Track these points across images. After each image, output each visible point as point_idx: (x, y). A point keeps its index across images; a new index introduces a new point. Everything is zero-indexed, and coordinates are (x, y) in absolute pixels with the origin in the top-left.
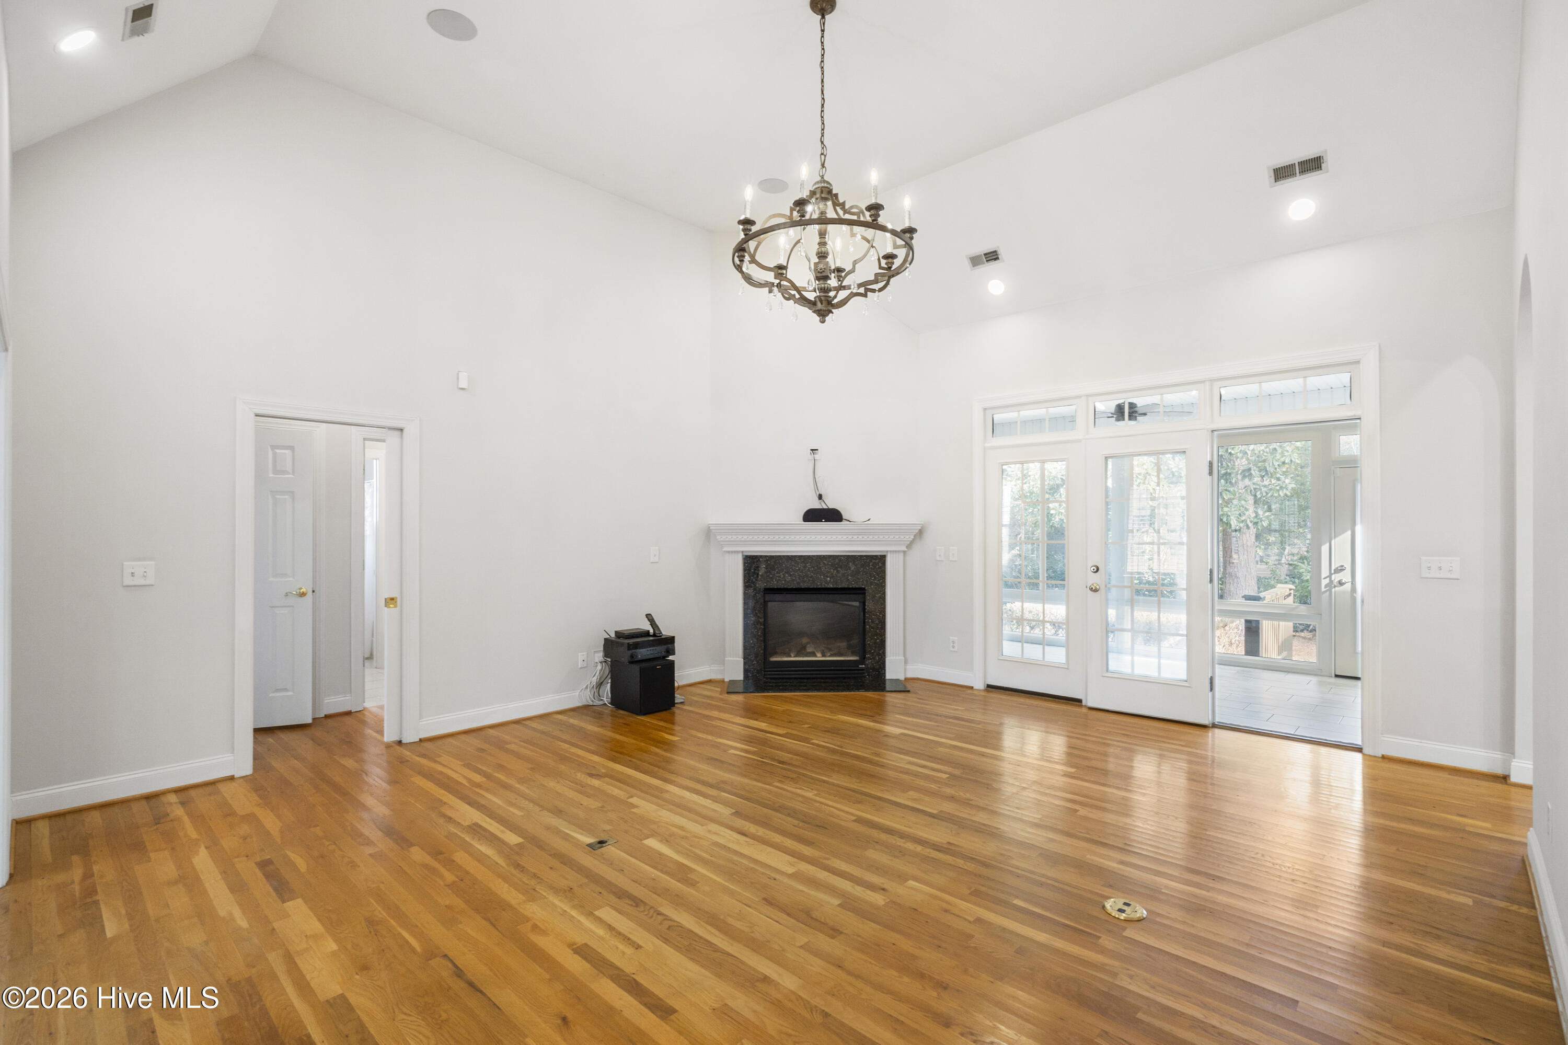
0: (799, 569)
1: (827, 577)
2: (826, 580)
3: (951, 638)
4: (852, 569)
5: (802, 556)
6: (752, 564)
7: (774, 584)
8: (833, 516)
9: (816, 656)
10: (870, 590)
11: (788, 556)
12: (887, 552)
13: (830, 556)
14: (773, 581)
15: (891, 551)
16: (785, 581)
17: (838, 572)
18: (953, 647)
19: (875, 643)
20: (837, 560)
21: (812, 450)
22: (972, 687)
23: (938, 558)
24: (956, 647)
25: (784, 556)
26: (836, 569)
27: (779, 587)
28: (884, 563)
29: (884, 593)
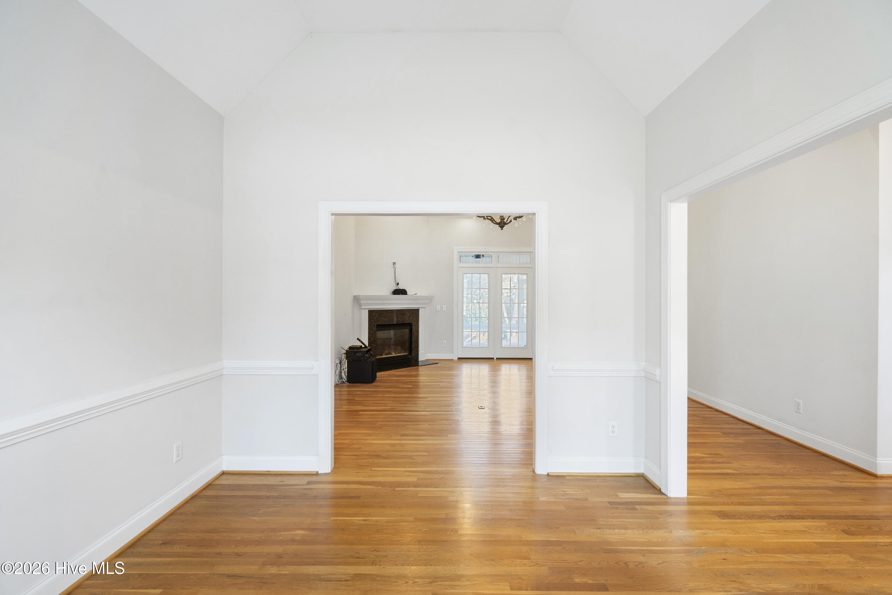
0: (390, 316)
1: (399, 319)
2: (399, 320)
3: (443, 341)
4: (408, 315)
5: (391, 310)
6: (372, 314)
7: (380, 323)
8: (403, 292)
9: (392, 354)
10: (414, 324)
11: (385, 310)
12: (419, 308)
13: (400, 310)
14: (380, 321)
15: (421, 307)
16: (384, 321)
17: (403, 316)
18: (445, 345)
19: (415, 346)
20: (403, 312)
21: (393, 263)
22: (453, 359)
23: (438, 310)
24: (446, 344)
25: (384, 310)
26: (402, 315)
27: (382, 324)
28: (418, 312)
29: (418, 325)
